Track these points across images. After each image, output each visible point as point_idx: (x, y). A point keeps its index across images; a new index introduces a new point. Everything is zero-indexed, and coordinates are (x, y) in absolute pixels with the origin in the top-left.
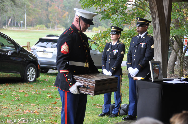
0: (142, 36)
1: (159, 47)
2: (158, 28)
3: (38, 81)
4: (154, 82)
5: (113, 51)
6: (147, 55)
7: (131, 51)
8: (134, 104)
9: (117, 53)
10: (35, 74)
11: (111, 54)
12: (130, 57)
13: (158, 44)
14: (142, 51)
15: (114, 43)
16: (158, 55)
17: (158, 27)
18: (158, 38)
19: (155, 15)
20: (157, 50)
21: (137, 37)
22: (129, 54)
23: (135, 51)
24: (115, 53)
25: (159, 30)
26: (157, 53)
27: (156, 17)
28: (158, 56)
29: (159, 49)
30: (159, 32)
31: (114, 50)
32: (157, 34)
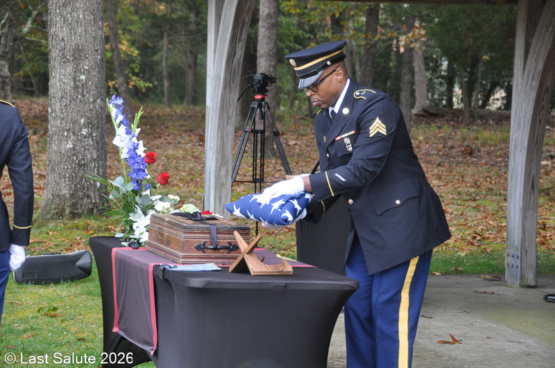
1: (231, 104)
2: (239, 59)
13: (232, 96)
16: (227, 121)
17: (240, 56)
18: (233, 82)
19: (243, 27)
20: (227, 109)
25: (239, 64)
26: (226, 116)
28: (227, 125)
29: (231, 109)
30: (238, 67)
32: (233, 71)
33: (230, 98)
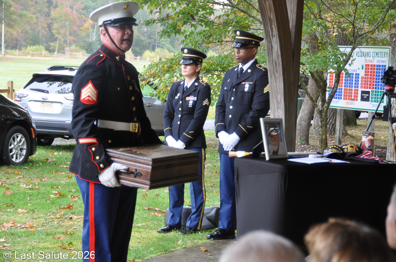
0: (245, 67)
1: (279, 91)
2: (277, 52)
3: (32, 162)
4: (271, 160)
5: (187, 99)
6: (255, 106)
7: (223, 98)
8: (229, 206)
9: (195, 103)
10: (25, 147)
11: (182, 106)
12: (221, 111)
13: (278, 85)
14: (246, 98)
15: (188, 83)
16: (277, 106)
17: (277, 50)
18: (277, 72)
19: (271, 25)
20: (276, 96)
21: (236, 70)
22: (220, 104)
23: (233, 98)
24: (191, 102)
25: (278, 56)
26: (275, 101)
27: (272, 29)
28: (278, 109)
29: (280, 95)
30: (278, 59)
31: (188, 96)
32: (274, 63)
33: (276, 85)
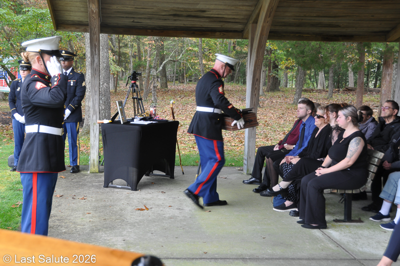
0: (68, 71)
4: (124, 123)
6: (78, 94)
13: (96, 81)
14: (72, 89)
19: (95, 48)
25: (97, 66)
26: (94, 91)
27: (95, 50)
28: (95, 95)
29: (96, 87)
32: (94, 69)
